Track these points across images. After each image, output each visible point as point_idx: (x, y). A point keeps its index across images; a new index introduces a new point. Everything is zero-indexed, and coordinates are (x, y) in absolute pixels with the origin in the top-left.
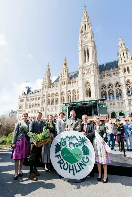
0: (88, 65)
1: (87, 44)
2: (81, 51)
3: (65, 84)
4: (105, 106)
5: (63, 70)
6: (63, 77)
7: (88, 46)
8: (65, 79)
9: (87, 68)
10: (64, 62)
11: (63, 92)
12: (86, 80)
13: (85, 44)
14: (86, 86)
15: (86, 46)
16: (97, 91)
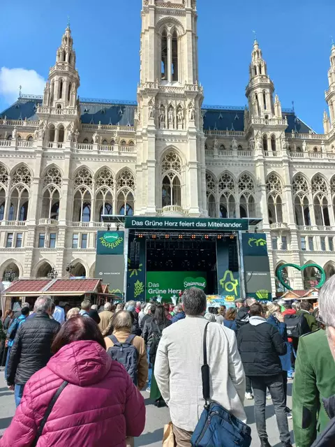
0: (177, 92)
1: (176, 17)
2: (152, 31)
3: (66, 137)
4: (262, 244)
5: (56, 78)
6: (54, 105)
7: (178, 23)
8: (66, 118)
9: (174, 103)
10: (65, 45)
11: (53, 171)
12: (168, 144)
13: (168, 13)
14: (166, 167)
15: (169, 21)
16: (202, 191)
